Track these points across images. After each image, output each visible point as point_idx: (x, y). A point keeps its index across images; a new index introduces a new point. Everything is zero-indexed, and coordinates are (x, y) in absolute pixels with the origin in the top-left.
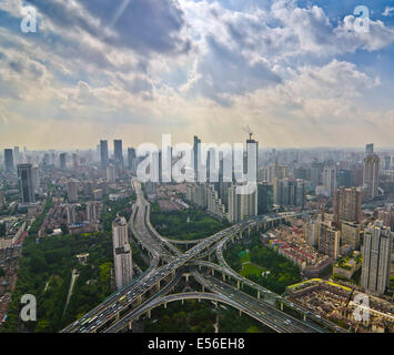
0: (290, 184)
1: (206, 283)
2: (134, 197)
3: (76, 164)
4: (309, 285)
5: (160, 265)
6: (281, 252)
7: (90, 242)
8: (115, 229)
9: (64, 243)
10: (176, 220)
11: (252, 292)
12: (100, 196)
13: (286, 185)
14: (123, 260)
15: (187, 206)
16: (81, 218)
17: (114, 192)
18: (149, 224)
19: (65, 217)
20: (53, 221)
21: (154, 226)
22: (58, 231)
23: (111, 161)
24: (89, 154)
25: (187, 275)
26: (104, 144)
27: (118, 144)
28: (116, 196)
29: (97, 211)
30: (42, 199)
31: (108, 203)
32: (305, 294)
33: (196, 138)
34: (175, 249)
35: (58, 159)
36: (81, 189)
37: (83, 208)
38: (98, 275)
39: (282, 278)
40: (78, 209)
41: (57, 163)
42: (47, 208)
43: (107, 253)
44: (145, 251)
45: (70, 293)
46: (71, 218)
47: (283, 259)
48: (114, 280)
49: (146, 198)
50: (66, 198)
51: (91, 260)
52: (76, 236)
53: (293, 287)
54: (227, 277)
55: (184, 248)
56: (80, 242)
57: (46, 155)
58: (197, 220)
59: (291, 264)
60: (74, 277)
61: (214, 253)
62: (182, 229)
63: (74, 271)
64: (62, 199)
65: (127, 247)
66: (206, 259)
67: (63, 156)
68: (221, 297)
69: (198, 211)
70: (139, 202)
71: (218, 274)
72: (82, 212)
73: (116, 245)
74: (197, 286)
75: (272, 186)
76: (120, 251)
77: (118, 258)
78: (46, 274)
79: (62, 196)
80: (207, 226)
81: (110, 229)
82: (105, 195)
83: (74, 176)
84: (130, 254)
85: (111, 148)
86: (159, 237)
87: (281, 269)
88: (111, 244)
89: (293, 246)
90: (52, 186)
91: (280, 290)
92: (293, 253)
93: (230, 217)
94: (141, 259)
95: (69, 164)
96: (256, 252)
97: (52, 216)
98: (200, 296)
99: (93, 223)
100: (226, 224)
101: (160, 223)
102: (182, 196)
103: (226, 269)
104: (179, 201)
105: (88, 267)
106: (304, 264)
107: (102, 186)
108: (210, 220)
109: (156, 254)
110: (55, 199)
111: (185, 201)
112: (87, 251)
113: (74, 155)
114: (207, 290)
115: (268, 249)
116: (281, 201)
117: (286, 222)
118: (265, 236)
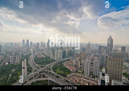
0: (70, 51)
1: (46, 75)
2: (31, 54)
3: (15, 46)
4: (72, 75)
5: (35, 71)
6: (66, 67)
7: (16, 66)
8: (23, 62)
9: (8, 67)
10: (41, 60)
11: (58, 77)
12: (21, 54)
13: (69, 51)
14: (24, 70)
15: (45, 57)
16: (14, 60)
17: (25, 53)
19: (10, 60)
20: (6, 61)
21: (35, 62)
22: (7, 63)
23: (25, 45)
24: (20, 43)
25: (42, 74)
26: (24, 41)
28: (26, 54)
29: (19, 58)
30: (4, 55)
31: (23, 56)
33: (48, 40)
34: (40, 67)
35: (10, 44)
36: (16, 52)
38: (17, 75)
39: (66, 73)
40: (14, 58)
43: (20, 69)
44: (32, 68)
46: (11, 60)
47: (67, 69)
49: (34, 54)
50: (11, 54)
51: (15, 71)
52: (12, 65)
54: (52, 74)
55: (42, 67)
56: (13, 66)
58: (47, 60)
59: (68, 70)
60: (10, 76)
61: (50, 68)
62: (43, 62)
63: (10, 74)
64: (10, 55)
65: (26, 67)
66: (48, 69)
67: (12, 43)
68: (50, 79)
69: (47, 58)
70: (32, 56)
71: (50, 73)
72: (15, 58)
73: (23, 67)
74: (44, 76)
75: (66, 51)
76: (24, 68)
77: (23, 70)
78: (2, 75)
82: (23, 54)
83: (14, 49)
84: (26, 69)
86: (36, 65)
87: (66, 71)
89: (70, 65)
90: (7, 51)
91: (65, 76)
92: (69, 67)
93: (55, 59)
94: (29, 70)
95: (13, 46)
96: (61, 67)
97: (6, 59)
98: (45, 79)
99: (18, 61)
100: (54, 61)
101: (37, 61)
102: (44, 54)
103: (52, 72)
104: (43, 55)
105: (15, 73)
106: (72, 70)
107: (22, 51)
108: (50, 60)
109: (34, 69)
110: (8, 55)
111: (45, 55)
112: (14, 69)
113: (15, 43)
114: (47, 77)
115: (64, 66)
116: (68, 55)
117: (69, 60)
118: (63, 63)
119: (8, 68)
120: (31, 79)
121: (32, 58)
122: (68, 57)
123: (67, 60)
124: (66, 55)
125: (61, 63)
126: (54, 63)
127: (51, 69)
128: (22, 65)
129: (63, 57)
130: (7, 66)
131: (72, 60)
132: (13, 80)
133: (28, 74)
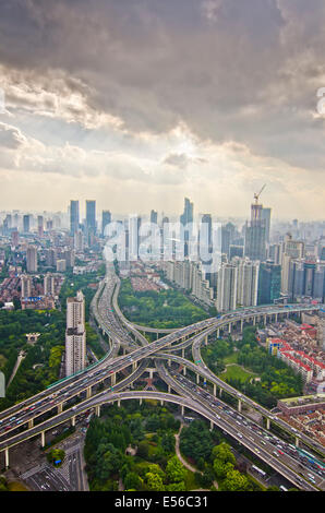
0: (306, 266)
1: (172, 382)
2: (103, 273)
3: (40, 228)
4: (311, 401)
5: (120, 353)
6: (281, 354)
7: (43, 320)
8: (69, 305)
9: (14, 319)
10: (150, 303)
11: (230, 401)
12: (64, 268)
13: (300, 267)
14: (75, 344)
15: (166, 287)
16: (37, 291)
17: (79, 263)
19: (20, 290)
20: (5, 292)
21: (121, 308)
22: (9, 304)
23: (80, 226)
24: (58, 217)
25: (151, 371)
26: (74, 205)
27: (91, 205)
28: (82, 269)
29: (56, 287)
31: (71, 277)
32: (304, 412)
33: (187, 200)
34: (142, 338)
35: (21, 221)
36: (42, 258)
37: (41, 281)
38: (47, 358)
39: (276, 388)
40: (36, 282)
41: (20, 227)
42: (2, 278)
43: (60, 332)
44: (106, 338)
46: (26, 291)
47: (281, 364)
48: (64, 368)
49: (117, 273)
50: (24, 267)
51: (41, 341)
52: (29, 312)
53: (288, 401)
54: (202, 379)
55: (153, 337)
56: (31, 320)
57: (9, 216)
58: (177, 305)
59: (291, 371)
60: (20, 358)
61: (190, 347)
62: (156, 316)
63: (22, 353)
64: (19, 269)
65: (81, 328)
66: (179, 353)
67: (27, 218)
68: (186, 400)
69: (180, 294)
70: (107, 279)
71: (191, 374)
72: (40, 285)
73: (70, 325)
74: (161, 385)
75: (279, 268)
76: (73, 332)
77: (69, 339)
79: (20, 265)
80: (186, 314)
81: (65, 307)
82: (69, 268)
83: (36, 243)
84: (84, 337)
86: (126, 323)
87: (275, 376)
88: (65, 325)
89: (298, 348)
90: (10, 252)
91: (270, 404)
92: (296, 359)
93: (220, 305)
94: (97, 346)
95: (33, 228)
96: (247, 352)
97: (5, 287)
98: (163, 397)
99: (48, 297)
100: (214, 313)
101: (129, 305)
102: (162, 274)
103: (201, 369)
104: (157, 280)
105: (37, 349)
106: (310, 374)
107: (66, 255)
108: (193, 307)
109: (117, 341)
110: (12, 268)
111: (166, 281)
112: (38, 331)
113: (40, 218)
114: (173, 392)
115: (263, 349)
116: (292, 289)
117: (295, 317)
118: (261, 332)
119: (14, 325)
120: (101, 387)
121: (109, 289)
122: (292, 300)
123: (281, 318)
124: (278, 287)
125: (249, 329)
126: (212, 324)
127: (197, 355)
128: (65, 319)
129: (264, 300)
130: (11, 317)
131: (314, 320)
132: (31, 379)
133: (91, 360)
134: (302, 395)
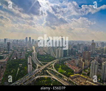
2: (33, 51)
5: (39, 68)
6: (69, 66)
7: (22, 61)
10: (43, 57)
12: (25, 50)
13: (70, 50)
15: (46, 54)
16: (21, 55)
17: (28, 49)
18: (36, 58)
19: (17, 55)
20: (14, 56)
22: (15, 58)
23: (28, 42)
24: (23, 40)
25: (45, 71)
27: (30, 38)
29: (24, 54)
30: (12, 51)
31: (27, 52)
32: (75, 78)
34: (42, 64)
36: (21, 49)
37: (21, 53)
38: (24, 69)
39: (69, 73)
40: (20, 53)
41: (16, 42)
42: (13, 53)
43: (26, 64)
44: (35, 64)
45: (17, 73)
47: (69, 69)
48: (28, 71)
49: (36, 51)
50: (17, 50)
51: (22, 66)
52: (19, 60)
53: (72, 76)
54: (55, 72)
55: (45, 64)
57: (14, 40)
58: (48, 57)
59: (71, 70)
60: (18, 69)
61: (52, 66)
62: (44, 60)
64: (17, 51)
65: (31, 63)
66: (50, 67)
67: (17, 41)
68: (54, 77)
69: (48, 55)
71: (53, 71)
73: (28, 62)
74: (47, 74)
76: (29, 64)
77: (29, 65)
78: (12, 68)
80: (50, 59)
81: (27, 59)
83: (19, 46)
85: (28, 39)
86: (39, 61)
87: (69, 71)
88: (27, 62)
89: (72, 65)
90: (14, 47)
91: (68, 76)
92: (72, 67)
93: (56, 57)
94: (34, 66)
95: (19, 43)
96: (62, 66)
97: (14, 54)
99: (23, 57)
101: (39, 58)
103: (55, 70)
104: (44, 53)
106: (75, 70)
107: (26, 48)
109: (38, 65)
110: (15, 51)
112: (22, 64)
113: (20, 41)
114: (50, 75)
115: (65, 66)
116: (69, 54)
117: (70, 59)
118: (65, 62)
119: (17, 63)
121: (35, 54)
122: (69, 56)
123: (68, 59)
124: (67, 54)
126: (56, 61)
127: (54, 67)
129: (64, 56)
130: (15, 61)
131: (74, 59)
132: (21, 74)
133: (33, 70)
134: (74, 74)
